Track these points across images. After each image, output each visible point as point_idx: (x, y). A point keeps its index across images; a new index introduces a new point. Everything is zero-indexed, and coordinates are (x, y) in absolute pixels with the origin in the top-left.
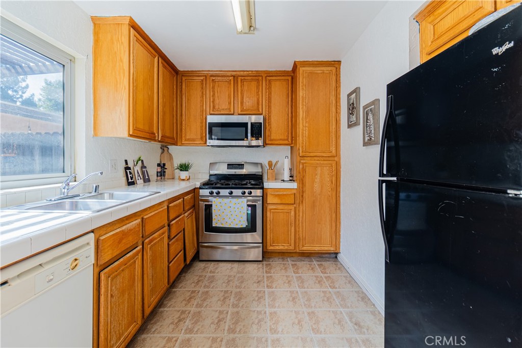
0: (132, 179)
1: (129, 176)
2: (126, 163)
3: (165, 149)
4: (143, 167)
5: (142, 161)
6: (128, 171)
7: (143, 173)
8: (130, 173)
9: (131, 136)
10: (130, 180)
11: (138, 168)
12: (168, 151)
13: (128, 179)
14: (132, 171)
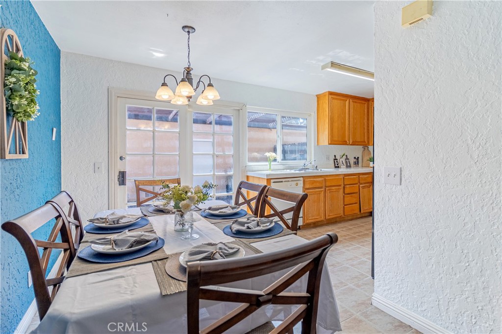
0: (337, 165)
1: (336, 163)
2: (335, 157)
3: (366, 148)
4: (347, 159)
5: (346, 156)
6: (336, 161)
7: (346, 162)
8: (337, 162)
9: (329, 144)
10: (336, 165)
11: (343, 159)
12: (368, 149)
13: (335, 165)
14: (338, 161)
